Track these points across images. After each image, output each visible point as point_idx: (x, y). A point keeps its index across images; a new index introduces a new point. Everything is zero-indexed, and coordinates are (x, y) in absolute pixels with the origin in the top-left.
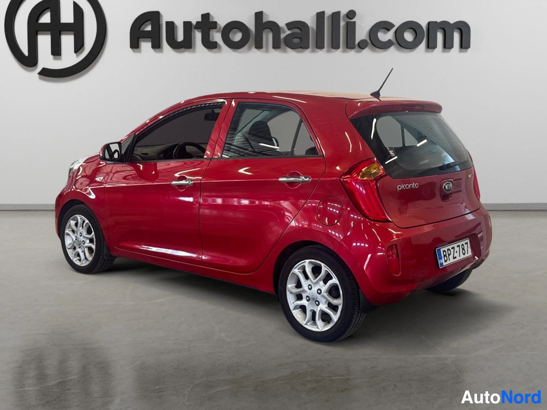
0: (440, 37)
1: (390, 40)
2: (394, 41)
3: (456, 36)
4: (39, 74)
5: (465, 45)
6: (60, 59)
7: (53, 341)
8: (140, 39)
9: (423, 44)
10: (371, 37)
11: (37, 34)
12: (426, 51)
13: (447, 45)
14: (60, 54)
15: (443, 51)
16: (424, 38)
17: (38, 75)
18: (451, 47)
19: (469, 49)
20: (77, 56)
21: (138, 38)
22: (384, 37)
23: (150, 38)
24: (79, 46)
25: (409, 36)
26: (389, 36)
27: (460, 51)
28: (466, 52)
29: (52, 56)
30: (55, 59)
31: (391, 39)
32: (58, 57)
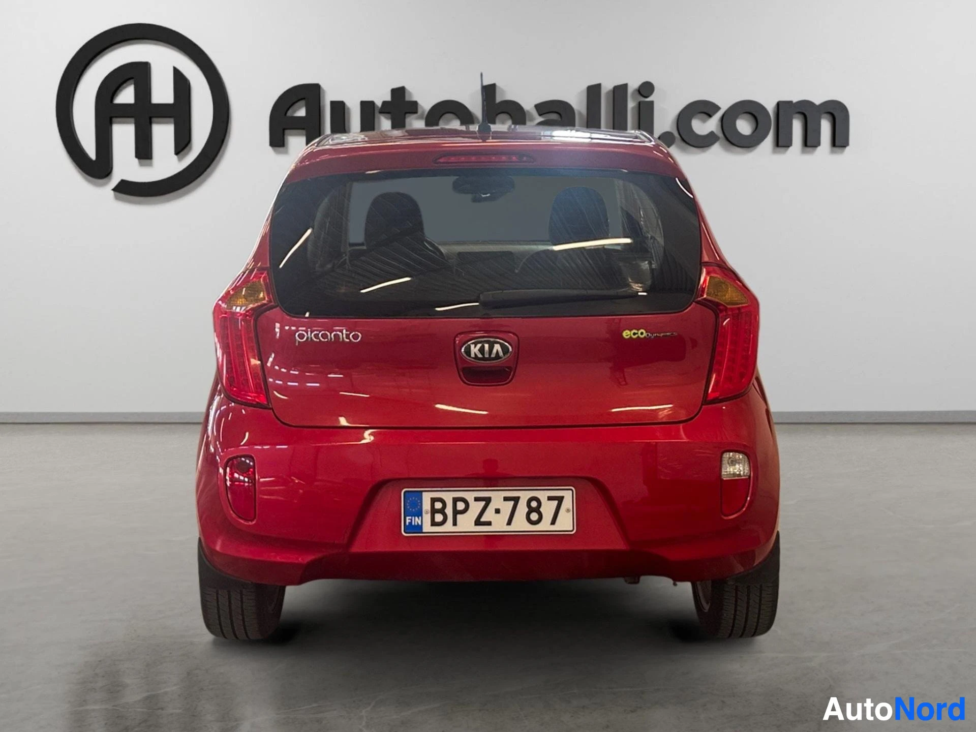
0: (797, 127)
1: (712, 133)
2: (720, 134)
3: (825, 127)
4: (114, 190)
5: (839, 141)
6: (151, 165)
7: (135, 630)
8: (287, 132)
9: (769, 140)
10: (679, 127)
11: (111, 123)
12: (774, 152)
13: (810, 142)
14: (150, 157)
15: (803, 152)
16: (770, 128)
17: (112, 192)
18: (817, 144)
19: (847, 148)
20: (180, 160)
21: (284, 130)
22: (703, 127)
23: (303, 129)
24: (182, 143)
25: (744, 127)
26: (711, 125)
27: (832, 152)
28: (842, 152)
29: (136, 160)
30: (141, 165)
31: (715, 132)
32: (147, 161)
